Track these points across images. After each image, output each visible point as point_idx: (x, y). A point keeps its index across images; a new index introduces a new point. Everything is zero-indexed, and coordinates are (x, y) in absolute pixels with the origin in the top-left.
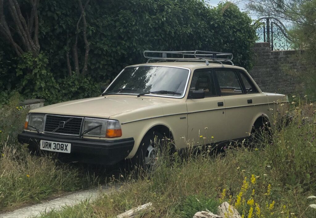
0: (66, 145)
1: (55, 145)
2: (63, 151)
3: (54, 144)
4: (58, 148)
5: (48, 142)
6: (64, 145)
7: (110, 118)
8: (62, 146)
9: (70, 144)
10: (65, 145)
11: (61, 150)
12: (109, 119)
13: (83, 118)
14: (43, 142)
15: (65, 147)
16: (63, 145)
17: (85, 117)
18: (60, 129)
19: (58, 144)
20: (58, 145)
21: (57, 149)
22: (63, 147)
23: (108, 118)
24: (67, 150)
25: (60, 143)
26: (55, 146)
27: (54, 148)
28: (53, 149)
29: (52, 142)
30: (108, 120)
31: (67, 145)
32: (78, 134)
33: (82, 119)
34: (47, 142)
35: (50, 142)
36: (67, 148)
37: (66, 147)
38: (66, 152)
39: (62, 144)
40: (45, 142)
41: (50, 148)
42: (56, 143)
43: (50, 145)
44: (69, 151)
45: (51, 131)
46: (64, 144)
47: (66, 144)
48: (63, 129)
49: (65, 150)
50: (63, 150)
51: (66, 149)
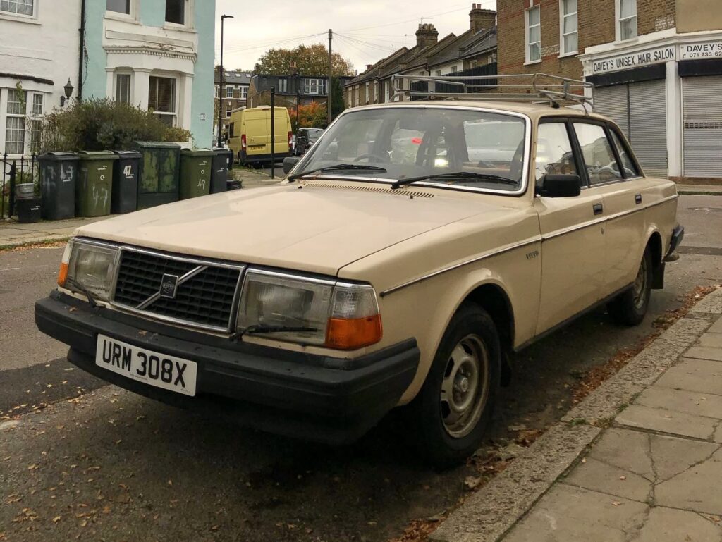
0: (181, 367)
1: (142, 359)
2: (171, 387)
3: (140, 354)
4: (154, 372)
5: (122, 344)
6: (175, 367)
7: (339, 276)
8: (167, 366)
9: (195, 364)
10: (177, 363)
11: (164, 380)
12: (336, 278)
13: (242, 268)
14: (105, 341)
15: (175, 374)
16: (170, 362)
17: (249, 265)
18: (160, 301)
19: (152, 358)
20: (154, 362)
21: (151, 376)
22: (170, 372)
23: (335, 274)
24: (184, 385)
25: (162, 356)
26: (144, 364)
27: (141, 369)
28: (138, 372)
29: (136, 350)
30: (333, 283)
31: (185, 366)
32: (223, 324)
33: (237, 272)
34: (118, 346)
35: (128, 346)
36: (184, 376)
37: (181, 371)
38: (178, 389)
39: (165, 361)
40: (111, 343)
41: (126, 368)
42: (149, 353)
43: (127, 359)
44: (190, 389)
45: (133, 303)
46: (174, 359)
47: (182, 361)
48: (170, 302)
49: (176, 383)
50: (169, 381)
51: (180, 378)
